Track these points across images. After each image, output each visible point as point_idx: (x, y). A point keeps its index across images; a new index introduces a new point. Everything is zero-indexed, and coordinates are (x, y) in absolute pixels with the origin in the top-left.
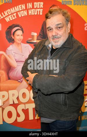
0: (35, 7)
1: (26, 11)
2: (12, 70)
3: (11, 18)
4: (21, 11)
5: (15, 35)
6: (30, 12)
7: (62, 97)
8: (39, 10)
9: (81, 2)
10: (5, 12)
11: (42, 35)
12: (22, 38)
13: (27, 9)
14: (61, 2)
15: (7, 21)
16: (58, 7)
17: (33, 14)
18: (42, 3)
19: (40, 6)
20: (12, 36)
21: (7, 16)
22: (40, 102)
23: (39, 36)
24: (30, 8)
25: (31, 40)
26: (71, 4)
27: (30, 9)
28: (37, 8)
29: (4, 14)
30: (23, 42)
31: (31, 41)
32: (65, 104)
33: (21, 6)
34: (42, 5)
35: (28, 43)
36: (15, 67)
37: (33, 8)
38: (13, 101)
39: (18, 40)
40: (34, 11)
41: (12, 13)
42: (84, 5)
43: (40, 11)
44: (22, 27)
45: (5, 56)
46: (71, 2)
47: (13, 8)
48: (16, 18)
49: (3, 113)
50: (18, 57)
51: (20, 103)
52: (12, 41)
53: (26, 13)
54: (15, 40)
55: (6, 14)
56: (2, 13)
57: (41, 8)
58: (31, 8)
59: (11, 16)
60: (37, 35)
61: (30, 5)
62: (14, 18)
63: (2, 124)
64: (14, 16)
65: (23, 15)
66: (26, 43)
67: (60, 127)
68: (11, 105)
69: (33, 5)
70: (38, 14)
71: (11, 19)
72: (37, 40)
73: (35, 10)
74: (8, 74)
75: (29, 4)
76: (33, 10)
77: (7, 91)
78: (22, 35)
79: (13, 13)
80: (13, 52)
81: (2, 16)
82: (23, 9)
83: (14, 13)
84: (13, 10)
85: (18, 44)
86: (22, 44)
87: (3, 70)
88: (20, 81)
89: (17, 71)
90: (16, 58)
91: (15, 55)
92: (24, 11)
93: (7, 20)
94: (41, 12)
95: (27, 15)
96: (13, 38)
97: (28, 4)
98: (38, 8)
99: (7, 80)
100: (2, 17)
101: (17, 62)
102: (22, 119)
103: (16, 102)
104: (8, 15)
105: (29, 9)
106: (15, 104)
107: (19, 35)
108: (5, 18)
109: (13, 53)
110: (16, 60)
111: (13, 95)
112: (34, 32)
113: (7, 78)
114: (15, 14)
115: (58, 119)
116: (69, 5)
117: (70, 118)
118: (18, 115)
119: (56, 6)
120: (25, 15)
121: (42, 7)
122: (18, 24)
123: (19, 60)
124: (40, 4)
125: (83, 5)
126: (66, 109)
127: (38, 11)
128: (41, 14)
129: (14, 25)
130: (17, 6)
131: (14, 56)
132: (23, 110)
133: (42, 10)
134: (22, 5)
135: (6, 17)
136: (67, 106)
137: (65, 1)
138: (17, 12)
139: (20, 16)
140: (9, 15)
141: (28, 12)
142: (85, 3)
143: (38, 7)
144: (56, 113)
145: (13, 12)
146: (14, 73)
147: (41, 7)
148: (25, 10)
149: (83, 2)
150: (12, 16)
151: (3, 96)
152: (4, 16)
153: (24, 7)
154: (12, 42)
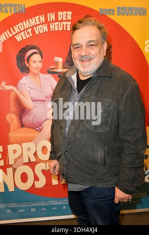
0: (60, 19)
1: (46, 25)
2: (27, 113)
3: (23, 36)
4: (38, 25)
5: (30, 61)
6: (52, 27)
7: (99, 152)
8: (65, 23)
9: (128, 11)
10: (15, 27)
11: (70, 61)
12: (40, 65)
13: (47, 23)
14: (99, 10)
15: (19, 41)
16: (94, 18)
17: (57, 29)
18: (70, 13)
19: (67, 17)
20: (26, 63)
21: (18, 33)
22: (68, 161)
23: (66, 62)
24: (51, 20)
25: (54, 68)
26: (113, 14)
27: (53, 22)
28: (62, 21)
29: (14, 31)
30: (42, 71)
31: (54, 70)
32: (105, 164)
33: (39, 18)
34: (70, 15)
35: (49, 72)
36: (31, 108)
37: (57, 20)
38: (29, 158)
39: (35, 69)
40: (58, 25)
41: (25, 28)
42: (133, 15)
43: (67, 25)
44: (41, 49)
45: (15, 93)
46: (113, 11)
47: (27, 21)
48: (31, 35)
49: (14, 175)
50: (35, 94)
51: (39, 161)
52: (26, 70)
53: (46, 28)
54: (31, 69)
55: (17, 30)
56: (11, 29)
57: (69, 21)
58: (54, 20)
59: (23, 33)
60: (63, 61)
61: (52, 16)
62: (28, 36)
63: (14, 190)
64: (28, 33)
65: (42, 32)
66: (46, 74)
67: (97, 196)
68: (25, 164)
69: (57, 16)
70: (65, 29)
71: (24, 38)
72: (63, 68)
73: (60, 23)
74: (20, 118)
75: (51, 14)
76: (56, 23)
77: (20, 144)
78: (40, 62)
79: (27, 29)
80: (27, 86)
81: (11, 33)
82: (41, 22)
83: (29, 28)
84: (26, 24)
85: (35, 75)
86: (40, 74)
87: (13, 113)
88: (38, 129)
89: (33, 114)
90: (32, 96)
91: (30, 91)
92: (44, 25)
93: (19, 38)
94: (69, 26)
95: (47, 31)
96: (27, 66)
97: (48, 14)
98: (64, 21)
99: (19, 128)
100: (11, 35)
101: (33, 101)
102: (41, 183)
103: (33, 159)
104: (19, 31)
105: (50, 22)
106: (32, 162)
107: (36, 61)
108: (16, 36)
109: (28, 89)
110: (32, 98)
111: (29, 149)
112: (59, 57)
113: (20, 125)
114: (30, 30)
115: (94, 185)
116: (110, 15)
117: (111, 183)
118: (36, 178)
119: (91, 16)
120: (45, 31)
121: (70, 19)
122: (35, 44)
123: (37, 99)
124: (67, 14)
125: (131, 15)
126: (105, 171)
127: (63, 25)
128: (69, 29)
129: (29, 46)
130: (33, 19)
131: (29, 93)
132: (43, 171)
133: (70, 23)
134: (40, 16)
135: (16, 34)
136: (107, 167)
137: (104, 10)
138: (32, 27)
139: (37, 33)
140: (21, 31)
141: (49, 27)
142: (134, 13)
143: (64, 19)
144: (91, 177)
145: (27, 27)
146: (29, 118)
147: (68, 19)
148: (45, 23)
149: (131, 11)
150: (25, 34)
151: (14, 150)
152: (14, 33)
153: (43, 19)
154: (26, 72)
